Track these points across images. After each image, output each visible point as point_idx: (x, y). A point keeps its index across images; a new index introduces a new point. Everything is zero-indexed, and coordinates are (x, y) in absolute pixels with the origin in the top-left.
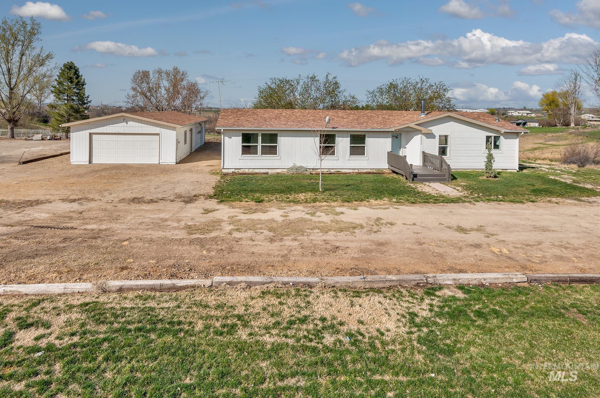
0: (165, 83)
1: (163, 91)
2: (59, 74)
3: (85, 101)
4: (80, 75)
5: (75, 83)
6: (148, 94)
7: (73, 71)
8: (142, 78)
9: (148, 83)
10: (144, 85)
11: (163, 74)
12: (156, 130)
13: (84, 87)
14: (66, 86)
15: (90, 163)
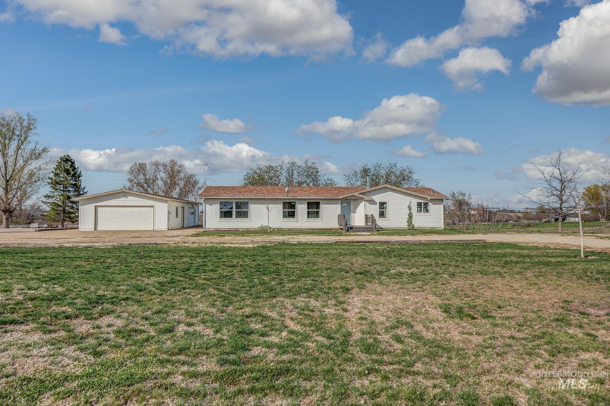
0: (162, 175)
1: (160, 183)
2: (55, 167)
3: (81, 192)
4: (76, 167)
5: (72, 174)
6: (145, 185)
7: (70, 163)
8: (138, 170)
9: (144, 175)
10: (141, 176)
11: (160, 167)
12: (151, 203)
13: (80, 179)
14: (63, 178)
15: (95, 230)
